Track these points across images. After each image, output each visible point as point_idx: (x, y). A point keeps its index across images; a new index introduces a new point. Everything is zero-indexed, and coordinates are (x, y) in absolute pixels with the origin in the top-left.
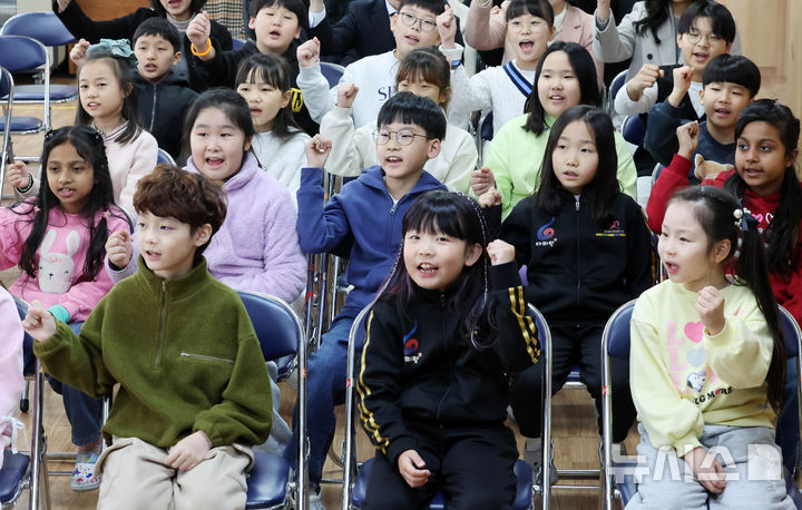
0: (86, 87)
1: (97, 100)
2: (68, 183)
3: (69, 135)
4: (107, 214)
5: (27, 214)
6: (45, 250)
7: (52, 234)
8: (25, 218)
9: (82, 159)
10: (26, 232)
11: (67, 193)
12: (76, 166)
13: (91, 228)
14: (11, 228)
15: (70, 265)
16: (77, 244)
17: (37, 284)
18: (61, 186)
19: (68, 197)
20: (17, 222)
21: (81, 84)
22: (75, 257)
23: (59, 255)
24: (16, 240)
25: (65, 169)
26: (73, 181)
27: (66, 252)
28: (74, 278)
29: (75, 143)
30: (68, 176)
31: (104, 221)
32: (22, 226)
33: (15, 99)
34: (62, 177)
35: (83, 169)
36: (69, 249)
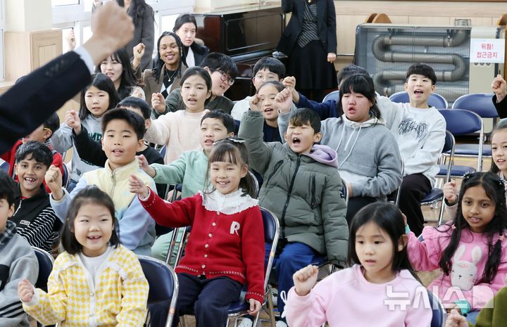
0: (495, 148)
1: (503, 158)
2: (477, 214)
3: (481, 180)
4: (502, 238)
5: (446, 231)
6: (457, 258)
7: (462, 248)
8: (445, 234)
9: (488, 199)
10: (445, 244)
11: (475, 220)
12: (485, 202)
13: (490, 245)
14: (435, 242)
15: (474, 270)
16: (480, 256)
17: (450, 282)
18: (472, 216)
19: (476, 223)
20: (439, 238)
21: (493, 146)
22: (478, 264)
23: (466, 263)
24: (437, 249)
25: (475, 204)
26: (480, 213)
27: (471, 261)
28: (477, 280)
29: (485, 187)
30: (477, 209)
31: (499, 242)
32: (442, 240)
33: (455, 153)
34: (473, 209)
35: (488, 205)
36: (474, 259)
